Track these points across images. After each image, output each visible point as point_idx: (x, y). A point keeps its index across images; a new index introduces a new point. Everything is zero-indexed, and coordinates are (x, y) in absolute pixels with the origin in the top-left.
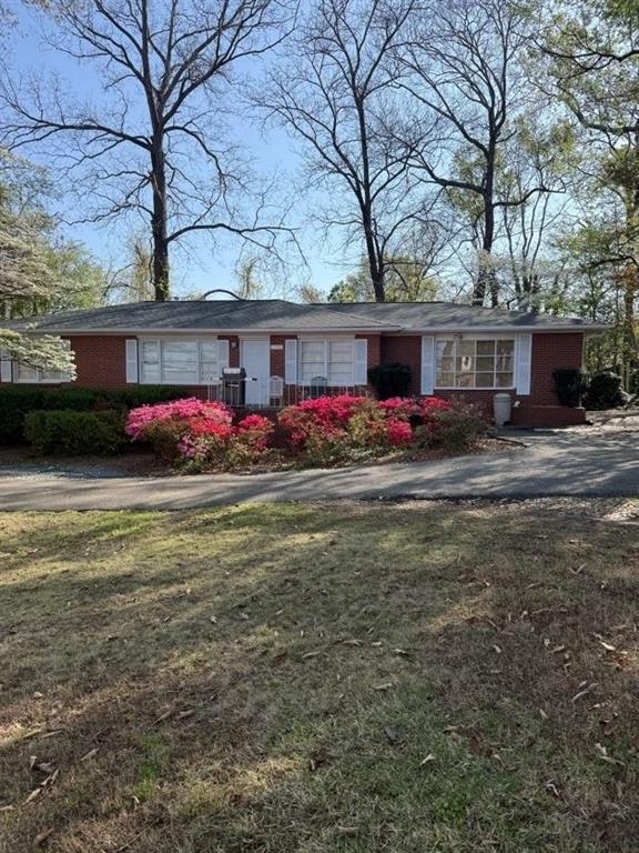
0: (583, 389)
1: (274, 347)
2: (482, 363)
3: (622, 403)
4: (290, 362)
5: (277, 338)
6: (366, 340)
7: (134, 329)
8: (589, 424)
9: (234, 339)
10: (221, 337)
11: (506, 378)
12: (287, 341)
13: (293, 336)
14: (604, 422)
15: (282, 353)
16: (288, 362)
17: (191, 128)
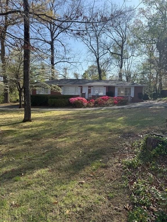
0: (143, 96)
1: (89, 88)
2: (126, 92)
3: (149, 99)
4: (92, 91)
5: (89, 87)
6: (106, 87)
7: (63, 85)
8: (144, 102)
9: (81, 87)
10: (79, 86)
11: (130, 94)
12: (91, 87)
13: (92, 86)
14: (146, 102)
15: (90, 89)
16: (91, 91)
17: (59, 40)
